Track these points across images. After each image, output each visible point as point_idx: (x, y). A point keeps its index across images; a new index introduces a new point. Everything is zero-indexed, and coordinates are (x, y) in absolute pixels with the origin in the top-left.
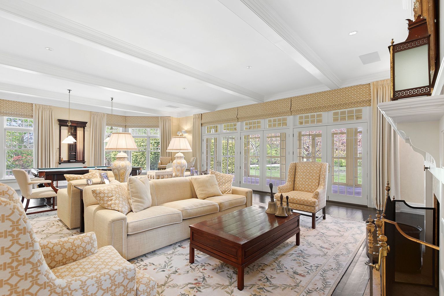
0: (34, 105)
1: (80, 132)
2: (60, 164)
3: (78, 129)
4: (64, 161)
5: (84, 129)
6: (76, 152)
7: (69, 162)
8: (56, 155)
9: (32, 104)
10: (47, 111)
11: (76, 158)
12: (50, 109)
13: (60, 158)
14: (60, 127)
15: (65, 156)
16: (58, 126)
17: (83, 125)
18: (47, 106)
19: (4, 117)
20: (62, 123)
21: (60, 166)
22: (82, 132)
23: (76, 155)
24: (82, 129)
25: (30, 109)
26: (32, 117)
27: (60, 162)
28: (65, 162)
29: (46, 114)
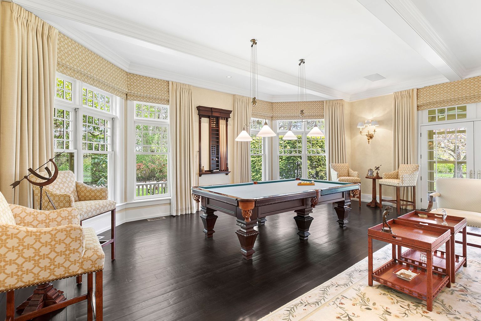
0: (170, 83)
2: (200, 175)
3: (220, 121)
4: (205, 171)
5: (227, 121)
6: (218, 158)
7: (210, 172)
9: (168, 82)
10: (186, 93)
11: (218, 165)
12: (189, 89)
13: (200, 166)
14: (200, 118)
15: (206, 164)
16: (198, 117)
17: (226, 115)
18: (186, 85)
19: (134, 101)
20: (202, 112)
22: (224, 126)
24: (225, 121)
25: (165, 90)
26: (168, 103)
27: (201, 172)
28: (206, 173)
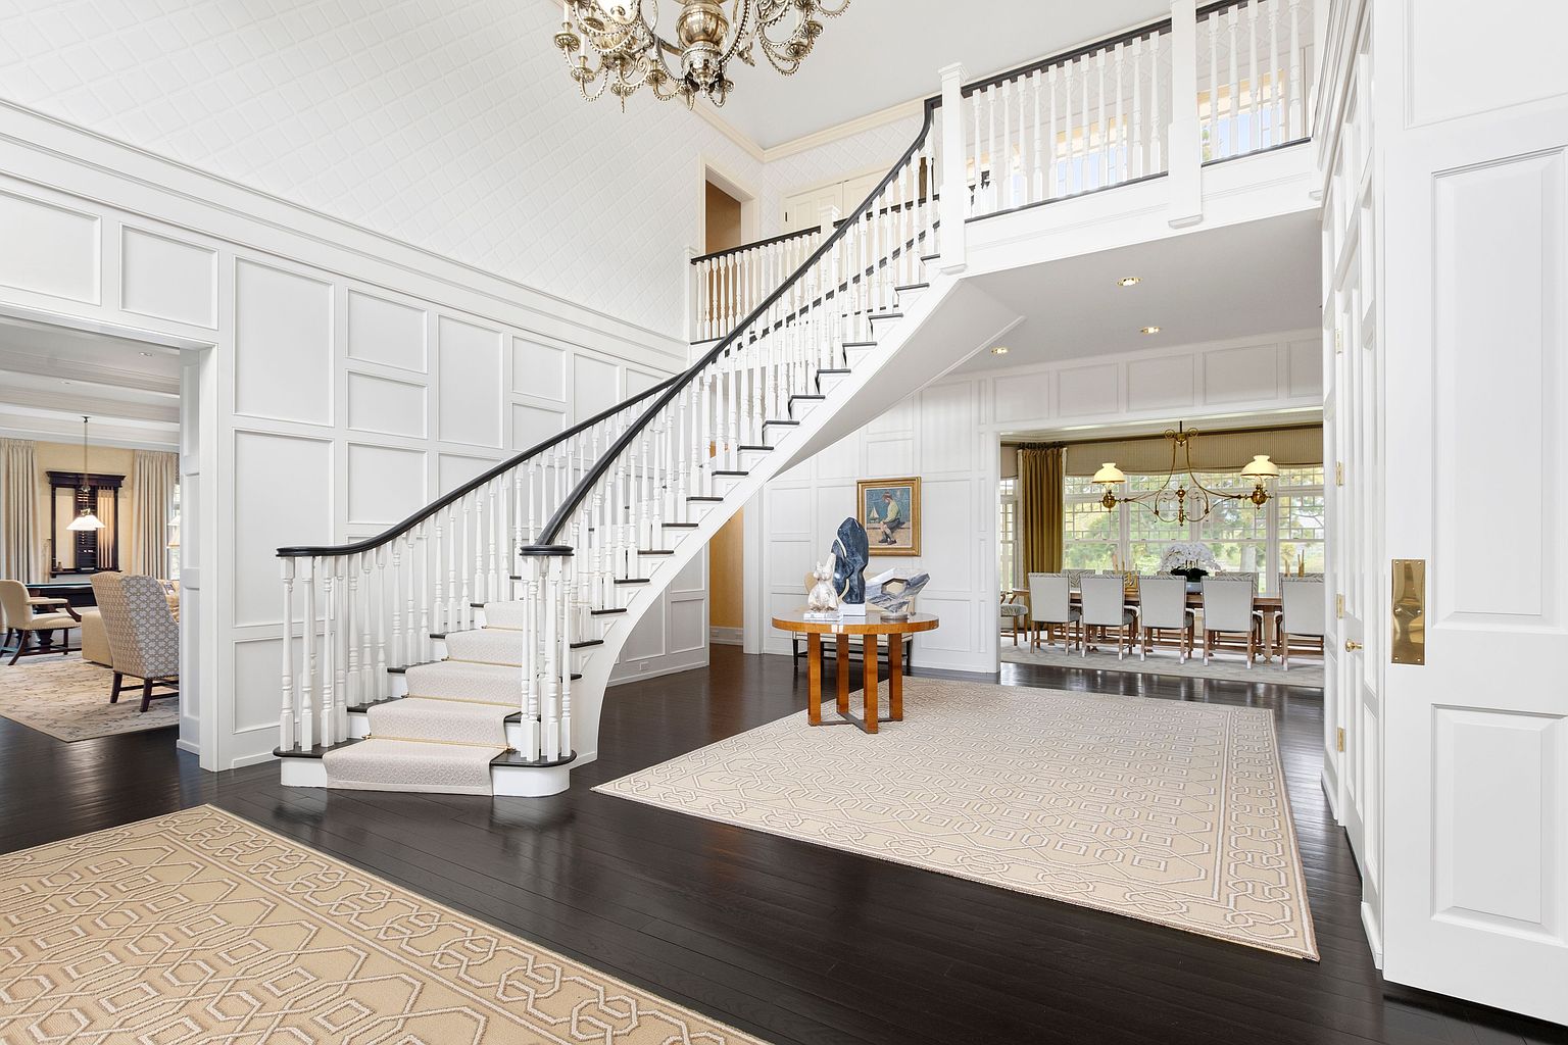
1: (104, 501)
2: (54, 576)
3: (100, 492)
4: (65, 570)
5: (116, 492)
6: (95, 549)
7: (77, 571)
8: (44, 555)
10: (20, 454)
11: (95, 561)
12: (29, 447)
13: (54, 562)
14: (53, 490)
15: (66, 558)
16: (48, 488)
17: (113, 483)
18: (20, 440)
20: (58, 480)
21: (54, 581)
22: (112, 500)
23: (94, 555)
24: (112, 492)
27: (55, 571)
28: (67, 572)
29: (19, 461)
